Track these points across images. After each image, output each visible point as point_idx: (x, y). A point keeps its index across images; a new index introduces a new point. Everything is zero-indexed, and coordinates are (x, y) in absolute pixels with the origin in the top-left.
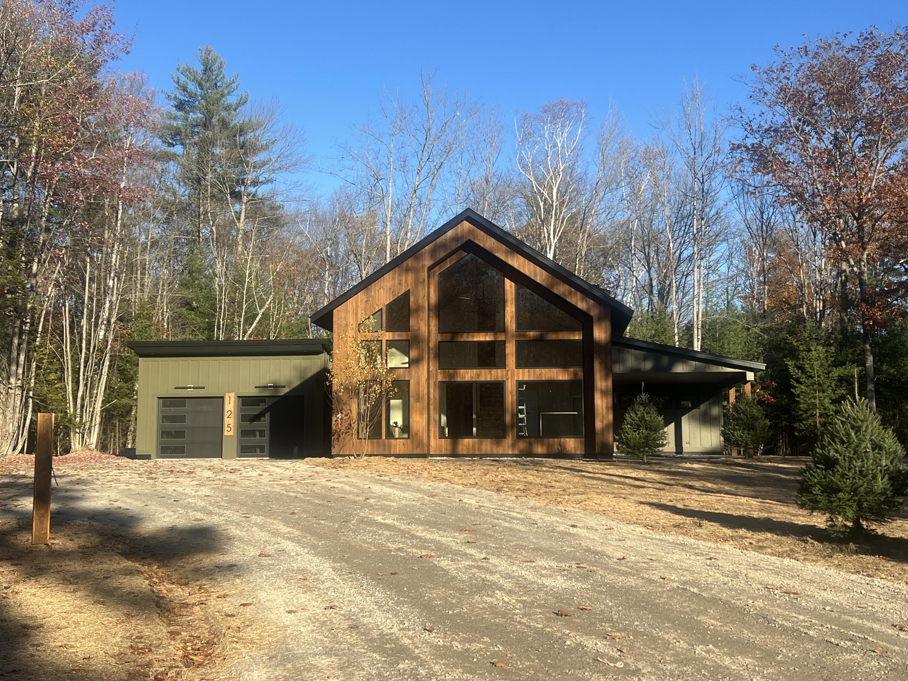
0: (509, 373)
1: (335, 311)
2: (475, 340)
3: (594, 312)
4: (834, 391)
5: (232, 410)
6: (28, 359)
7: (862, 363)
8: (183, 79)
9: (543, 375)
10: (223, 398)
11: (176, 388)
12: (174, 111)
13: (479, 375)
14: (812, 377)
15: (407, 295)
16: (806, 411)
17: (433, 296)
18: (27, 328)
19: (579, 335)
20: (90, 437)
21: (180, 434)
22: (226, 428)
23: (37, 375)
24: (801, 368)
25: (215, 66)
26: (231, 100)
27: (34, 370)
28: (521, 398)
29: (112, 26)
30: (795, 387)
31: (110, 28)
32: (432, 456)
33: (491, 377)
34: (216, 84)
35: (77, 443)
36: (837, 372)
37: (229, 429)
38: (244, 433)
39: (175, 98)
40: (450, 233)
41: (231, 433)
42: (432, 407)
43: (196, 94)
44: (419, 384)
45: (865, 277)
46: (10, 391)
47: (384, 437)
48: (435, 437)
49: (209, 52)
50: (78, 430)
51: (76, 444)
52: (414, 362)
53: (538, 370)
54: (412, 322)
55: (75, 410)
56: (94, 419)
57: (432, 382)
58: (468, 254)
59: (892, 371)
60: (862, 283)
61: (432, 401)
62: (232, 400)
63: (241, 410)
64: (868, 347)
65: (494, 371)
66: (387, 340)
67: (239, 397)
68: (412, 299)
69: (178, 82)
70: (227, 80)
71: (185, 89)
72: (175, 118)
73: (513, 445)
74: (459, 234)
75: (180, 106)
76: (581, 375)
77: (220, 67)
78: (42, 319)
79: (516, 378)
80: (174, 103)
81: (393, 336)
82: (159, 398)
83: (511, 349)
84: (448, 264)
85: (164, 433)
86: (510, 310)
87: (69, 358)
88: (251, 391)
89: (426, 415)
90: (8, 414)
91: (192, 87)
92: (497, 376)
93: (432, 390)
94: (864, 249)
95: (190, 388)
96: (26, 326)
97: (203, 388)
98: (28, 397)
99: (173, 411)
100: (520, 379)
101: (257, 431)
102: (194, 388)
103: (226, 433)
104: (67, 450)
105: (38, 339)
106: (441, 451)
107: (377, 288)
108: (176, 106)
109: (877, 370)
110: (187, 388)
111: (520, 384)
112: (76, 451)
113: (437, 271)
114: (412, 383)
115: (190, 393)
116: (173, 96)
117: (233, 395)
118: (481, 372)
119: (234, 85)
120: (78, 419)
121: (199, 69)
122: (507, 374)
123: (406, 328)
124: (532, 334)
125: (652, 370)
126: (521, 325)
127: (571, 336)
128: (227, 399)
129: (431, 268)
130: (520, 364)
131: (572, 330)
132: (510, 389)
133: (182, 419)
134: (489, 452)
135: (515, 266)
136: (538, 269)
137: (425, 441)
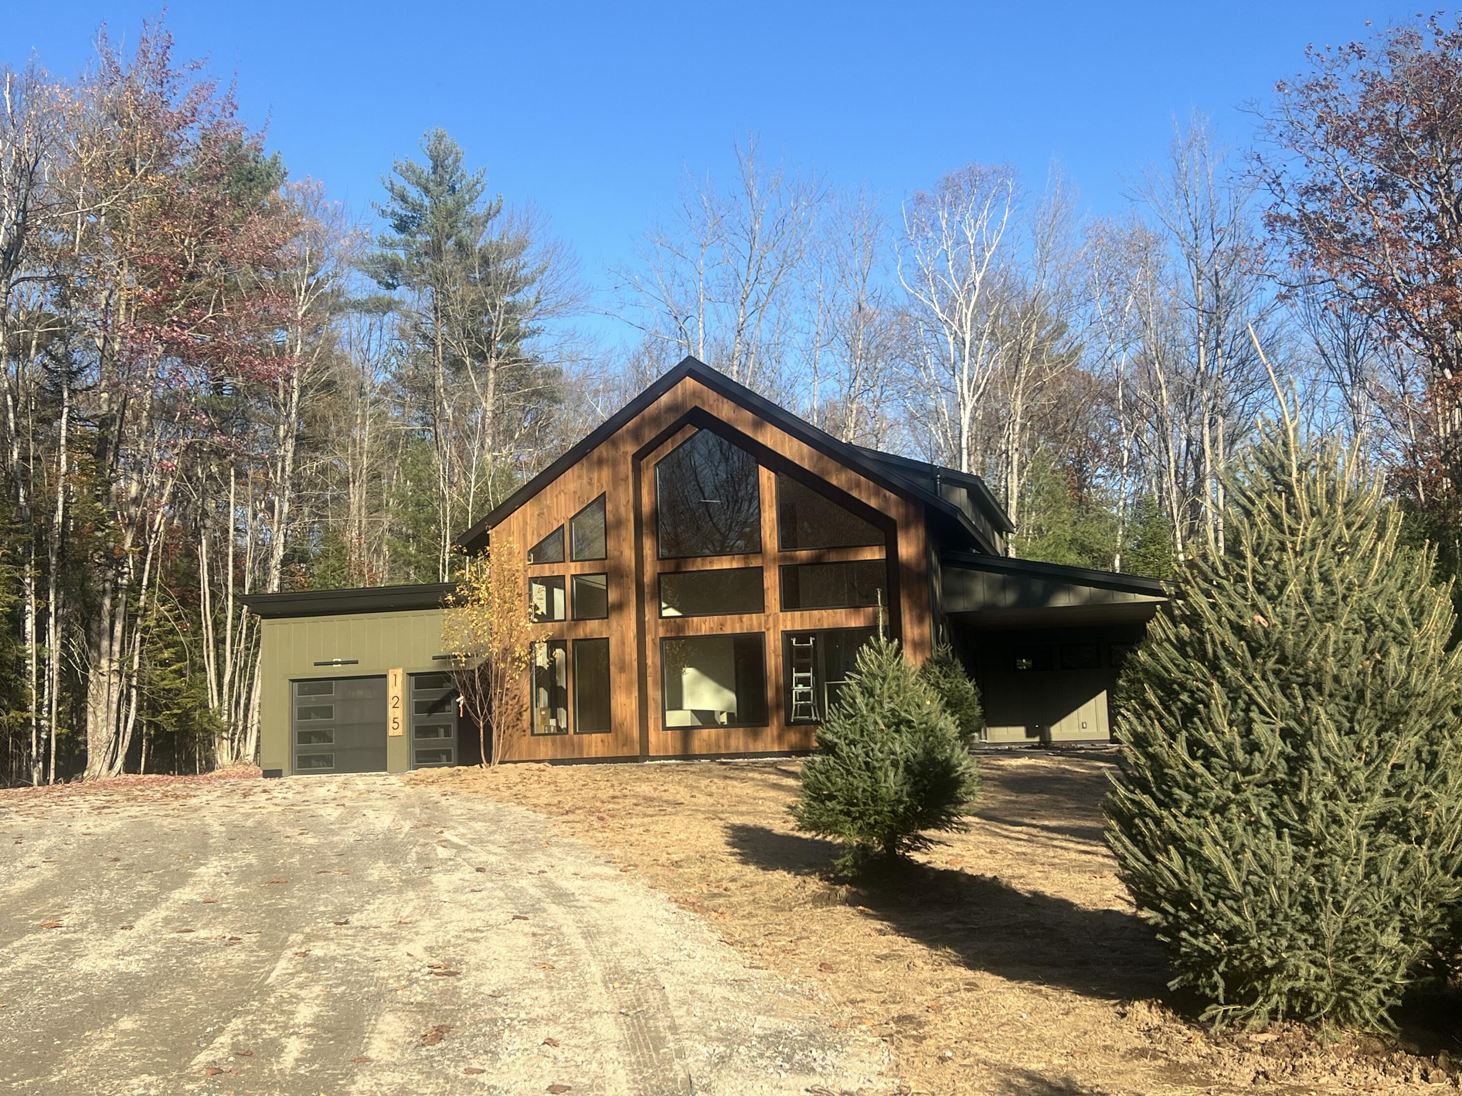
0: (771, 619)
1: (491, 532)
2: (715, 568)
3: (893, 513)
5: (400, 695)
6: (128, 628)
8: (400, 183)
9: (825, 621)
10: (385, 676)
11: (316, 664)
12: (393, 232)
13: (724, 625)
15: (601, 501)
17: (648, 501)
18: (125, 581)
19: (880, 550)
20: (245, 745)
21: (323, 736)
22: (391, 724)
25: (450, 160)
26: (478, 209)
27: (137, 644)
28: (792, 659)
32: (653, 758)
33: (741, 628)
34: (453, 189)
35: (225, 755)
37: (396, 726)
38: (420, 731)
39: (394, 214)
40: (665, 400)
41: (399, 732)
42: (650, 680)
43: (421, 206)
44: (623, 643)
46: (102, 678)
47: (571, 730)
48: (656, 728)
49: (440, 138)
50: (225, 735)
51: (223, 755)
52: (614, 609)
53: (817, 612)
54: (611, 547)
55: (221, 704)
56: (250, 716)
57: (649, 639)
58: (701, 430)
61: (649, 670)
62: (400, 679)
63: (416, 695)
65: (746, 617)
66: (572, 576)
67: (410, 675)
68: (609, 507)
69: (392, 190)
70: (469, 179)
71: (404, 199)
72: (391, 246)
73: (780, 738)
74: (680, 399)
75: (402, 226)
76: (884, 620)
77: (456, 161)
78: (147, 567)
79: (782, 628)
80: (391, 221)
81: (582, 568)
82: (293, 681)
83: (772, 580)
84: (668, 448)
85: (303, 737)
87: (210, 623)
88: (427, 665)
89: (635, 694)
90: (99, 713)
91: (414, 193)
92: (751, 625)
93: (649, 653)
95: (337, 663)
96: (122, 578)
97: (356, 662)
98: (130, 686)
99: (313, 700)
100: (789, 628)
101: (441, 727)
102: (342, 663)
103: (391, 732)
104: (210, 766)
105: (142, 597)
106: (666, 750)
107: (556, 493)
108: (396, 226)
110: (332, 663)
111: (788, 635)
112: (223, 767)
113: (651, 459)
114: (613, 643)
115: (337, 671)
116: (389, 210)
117: (399, 672)
118: (726, 620)
119: (479, 187)
120: (225, 718)
121: (425, 166)
122: (766, 622)
124: (803, 554)
125: (1017, 605)
126: (788, 540)
127: (874, 554)
128: (391, 679)
129: (638, 458)
130: (790, 602)
131: (870, 544)
132: (773, 646)
133: (327, 712)
134: (742, 750)
135: (769, 444)
136: (805, 448)
137: (636, 733)
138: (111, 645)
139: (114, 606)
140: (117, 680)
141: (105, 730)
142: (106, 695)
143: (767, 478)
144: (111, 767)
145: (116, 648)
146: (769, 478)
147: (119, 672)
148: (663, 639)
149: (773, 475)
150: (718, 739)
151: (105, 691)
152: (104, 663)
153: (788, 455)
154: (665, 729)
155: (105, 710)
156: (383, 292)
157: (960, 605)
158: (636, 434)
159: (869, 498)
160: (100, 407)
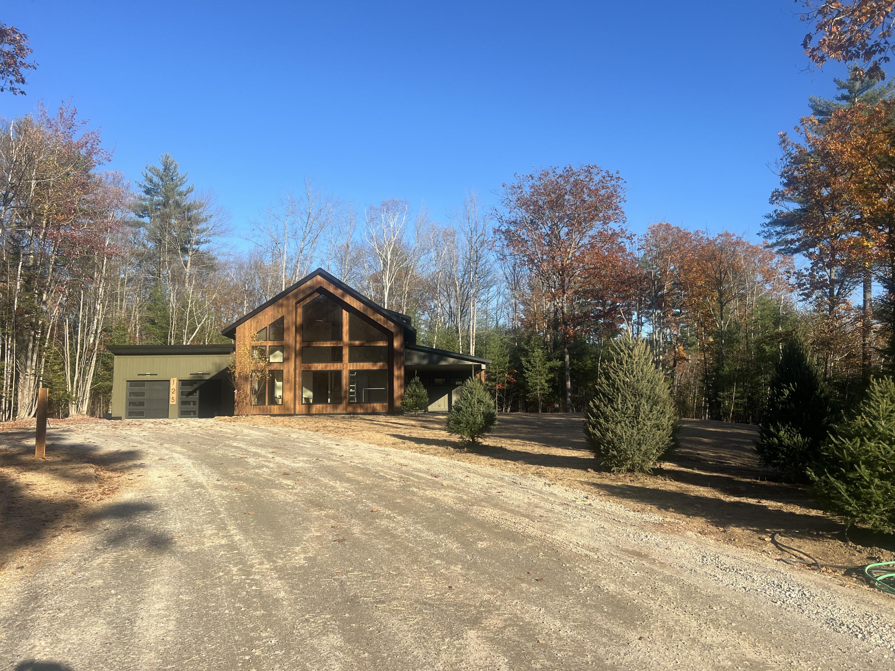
0: (345, 365)
1: (237, 328)
2: (324, 346)
3: (393, 330)
4: (547, 375)
5: (175, 388)
6: (39, 357)
7: (562, 358)
8: (150, 174)
9: (365, 366)
10: (169, 381)
11: (138, 375)
12: (143, 194)
13: (326, 367)
14: (535, 367)
15: (282, 318)
16: (532, 387)
17: (299, 320)
18: (39, 336)
19: (386, 343)
20: (82, 407)
21: (142, 404)
22: (171, 400)
23: (46, 367)
24: (529, 362)
25: (172, 167)
26: (183, 189)
27: (43, 363)
28: (352, 380)
29: (99, 143)
30: (525, 373)
31: (97, 144)
32: (297, 415)
33: (334, 368)
34: (172, 179)
36: (549, 364)
37: (173, 401)
38: (182, 403)
39: (145, 186)
40: (309, 283)
41: (174, 403)
42: (297, 386)
43: (158, 185)
44: (289, 372)
45: (565, 310)
46: (27, 377)
47: (267, 404)
48: (299, 404)
49: (167, 157)
50: (74, 402)
51: (73, 411)
52: (286, 359)
53: (362, 364)
54: (285, 336)
55: (72, 389)
56: (85, 395)
57: (297, 371)
58: (321, 295)
59: (580, 363)
60: (563, 313)
61: (297, 382)
62: (175, 382)
63: (181, 389)
64: (566, 350)
65: (335, 364)
66: (269, 346)
67: (180, 380)
68: (285, 321)
69: (146, 176)
70: (180, 176)
71: (151, 181)
72: (144, 200)
73: (346, 409)
74: (315, 283)
75: (148, 192)
76: (386, 367)
77: (175, 168)
78: (49, 331)
79: (349, 369)
80: (143, 189)
81: (274, 343)
82: (127, 381)
83: (346, 352)
84: (308, 300)
85: (131, 403)
86: (346, 328)
87: (68, 355)
88: (187, 376)
89: (293, 391)
90: (25, 392)
91: (156, 179)
92: (337, 367)
93: (297, 376)
94: (564, 293)
95: (148, 375)
97: (157, 375)
98: (39, 381)
99: (136, 389)
100: (351, 369)
101: (192, 401)
102: (150, 375)
103: (171, 403)
104: (67, 415)
105: (46, 344)
106: (303, 412)
107: (264, 315)
108: (145, 192)
109: (571, 364)
110: (146, 375)
111: (351, 372)
112: (73, 416)
113: (302, 304)
114: (285, 371)
115: (148, 378)
116: (143, 185)
117: (175, 379)
118: (328, 365)
119: (184, 180)
120: (74, 395)
121: (161, 168)
122: (343, 366)
123: (282, 339)
124: (357, 343)
125: (428, 364)
126: (352, 338)
127: (381, 344)
128: (172, 382)
129: (297, 303)
130: (351, 360)
131: (382, 340)
132: (345, 375)
133: (143, 394)
134: (332, 412)
135: (348, 302)
136: (362, 305)
137: (292, 406)
138: (32, 363)
139: (34, 347)
140: (33, 378)
141: (27, 399)
142: (28, 384)
143: (345, 315)
144: (29, 414)
145: (34, 364)
147: (35, 375)
148: (303, 371)
149: (348, 313)
150: (323, 408)
151: (28, 382)
152: (28, 370)
153: (355, 307)
154: (302, 404)
155: (28, 390)
156: (137, 218)
157: (409, 363)
158: (296, 296)
159: (384, 324)
160: (29, 262)
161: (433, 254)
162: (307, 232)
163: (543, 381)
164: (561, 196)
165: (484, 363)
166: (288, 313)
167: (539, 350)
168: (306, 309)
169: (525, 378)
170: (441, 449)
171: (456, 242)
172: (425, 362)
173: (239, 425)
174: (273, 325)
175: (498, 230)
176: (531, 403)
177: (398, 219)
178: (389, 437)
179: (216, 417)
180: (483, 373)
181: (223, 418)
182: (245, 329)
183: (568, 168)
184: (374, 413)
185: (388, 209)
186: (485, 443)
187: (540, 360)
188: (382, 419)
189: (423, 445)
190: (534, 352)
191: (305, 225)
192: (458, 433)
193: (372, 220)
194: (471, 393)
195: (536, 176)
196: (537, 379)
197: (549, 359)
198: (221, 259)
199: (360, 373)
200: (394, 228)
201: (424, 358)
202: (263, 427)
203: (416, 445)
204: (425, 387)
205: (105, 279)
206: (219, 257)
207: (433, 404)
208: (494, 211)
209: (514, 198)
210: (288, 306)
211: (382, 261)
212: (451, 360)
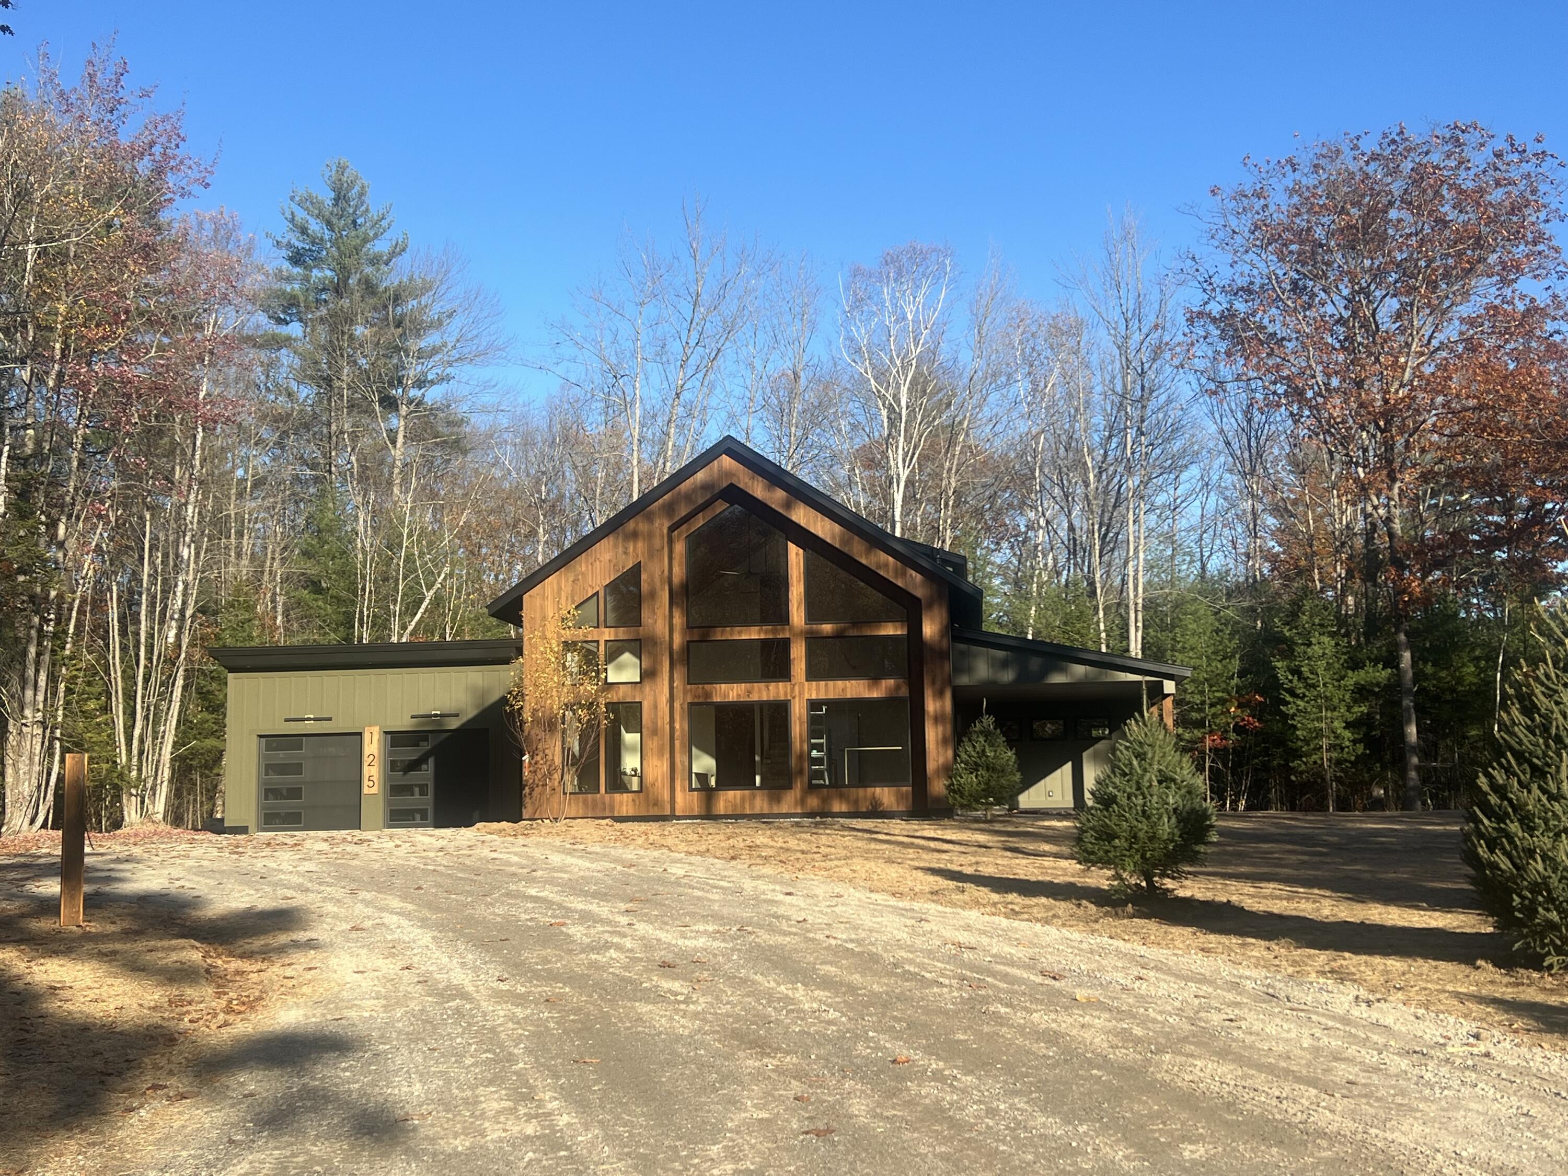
0: (797, 688)
1: (525, 597)
2: (744, 637)
3: (919, 593)
4: (1349, 709)
5: (376, 753)
6: (53, 679)
7: (1391, 661)
8: (301, 214)
9: (848, 690)
10: (360, 734)
11: (286, 720)
12: (286, 265)
13: (749, 692)
14: (1314, 686)
15: (636, 571)
16: (1307, 742)
17: (679, 572)
18: (51, 629)
19: (902, 628)
20: (154, 803)
21: (295, 793)
22: (366, 782)
23: (67, 703)
24: (1297, 672)
25: (354, 193)
26: (381, 247)
27: (62, 695)
28: (815, 726)
29: (181, 144)
30: (1287, 703)
31: (177, 146)
32: (679, 818)
33: (768, 695)
34: (355, 222)
35: (133, 812)
36: (1353, 678)
37: (371, 784)
38: (395, 789)
39: (289, 245)
40: (700, 476)
41: (374, 790)
42: (677, 743)
43: (322, 239)
44: (656, 707)
45: (1397, 526)
46: (24, 729)
47: (602, 789)
48: (683, 790)
49: (342, 169)
50: (134, 791)
51: (131, 813)
52: (648, 675)
53: (840, 682)
54: (645, 614)
55: (129, 759)
56: (160, 772)
57: (677, 705)
58: (732, 505)
59: (1443, 674)
60: (1391, 535)
61: (677, 734)
62: (376, 738)
63: (391, 754)
64: (1402, 637)
65: (772, 686)
66: (606, 641)
67: (386, 733)
68: (644, 576)
69: (292, 220)
70: (374, 214)
71: (304, 231)
72: (289, 279)
73: (803, 802)
74: (716, 475)
75: (297, 259)
76: (904, 692)
77: (361, 194)
78: (74, 614)
79: (807, 696)
80: (285, 253)
81: (616, 634)
82: (260, 736)
83: (798, 652)
84: (700, 521)
85: (269, 792)
86: (796, 591)
87: (119, 674)
88: (404, 723)
89: (667, 756)
90: (21, 766)
91: (315, 226)
92: (778, 693)
93: (677, 717)
94: (1394, 480)
95: (309, 719)
96: (48, 625)
97: (330, 719)
98: (53, 739)
99: (282, 756)
100: (814, 697)
101: (416, 785)
102: (314, 719)
103: (366, 790)
104: (117, 824)
105: (68, 646)
106: (692, 810)
107: (591, 561)
108: (290, 259)
109: (1418, 676)
110: (304, 720)
111: (814, 705)
112: (131, 824)
113: (684, 530)
114: (645, 705)
115: (310, 727)
116: (285, 241)
117: (376, 730)
118: (753, 688)
119: (384, 223)
120: (134, 774)
121: (327, 197)
122: (792, 690)
123: (638, 622)
124: (827, 628)
125: (1017, 680)
126: (812, 615)
127: (890, 630)
128: (367, 737)
129: (672, 529)
130: (813, 674)
131: (890, 619)
132: (798, 712)
133: (297, 769)
134: (766, 811)
135: (803, 523)
136: (837, 528)
137: (666, 796)
138: (35, 695)
139: (38, 654)
140: (40, 731)
141: (27, 783)
142: (28, 747)
143: (795, 555)
144: (32, 822)
145: (40, 697)
146: (797, 554)
147: (43, 724)
148: (691, 704)
149: (801, 551)
150: (743, 799)
151: (28, 743)
152: (28, 712)
153: (820, 534)
154: (691, 790)
155: (28, 762)
156: (272, 327)
157: (964, 680)
158: (669, 509)
159: (896, 577)
160: (25, 445)
161: (1022, 387)
162: (692, 343)
163: (1338, 725)
164: (1375, 213)
165: (1170, 677)
166: (652, 553)
167: (1325, 639)
168: (694, 541)
169: (1285, 717)
170: (1063, 907)
171: (1083, 352)
172: (1008, 676)
173: (538, 844)
174: (613, 587)
175: (1200, 314)
176: (1305, 787)
177: (926, 298)
178: (920, 874)
179: (479, 825)
180: (1168, 703)
181: (495, 825)
182: (544, 598)
183: (1394, 136)
184: (876, 812)
185: (899, 274)
186: (1181, 893)
187: (1329, 666)
188: (897, 827)
189: (1012, 897)
190: (1310, 644)
191: (686, 325)
192: (1105, 862)
193: (858, 303)
194: (1141, 756)
195: (1305, 160)
196: (1319, 719)
197: (1355, 665)
198: (479, 423)
199: (837, 706)
200: (916, 321)
201: (1004, 664)
202: (597, 849)
203: (995, 897)
204: (1010, 744)
205: (201, 483)
206: (475, 419)
207: (1032, 790)
208: (1189, 262)
209: (1244, 224)
210: (650, 536)
211: (884, 413)
212: (1080, 670)
